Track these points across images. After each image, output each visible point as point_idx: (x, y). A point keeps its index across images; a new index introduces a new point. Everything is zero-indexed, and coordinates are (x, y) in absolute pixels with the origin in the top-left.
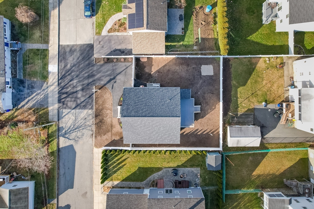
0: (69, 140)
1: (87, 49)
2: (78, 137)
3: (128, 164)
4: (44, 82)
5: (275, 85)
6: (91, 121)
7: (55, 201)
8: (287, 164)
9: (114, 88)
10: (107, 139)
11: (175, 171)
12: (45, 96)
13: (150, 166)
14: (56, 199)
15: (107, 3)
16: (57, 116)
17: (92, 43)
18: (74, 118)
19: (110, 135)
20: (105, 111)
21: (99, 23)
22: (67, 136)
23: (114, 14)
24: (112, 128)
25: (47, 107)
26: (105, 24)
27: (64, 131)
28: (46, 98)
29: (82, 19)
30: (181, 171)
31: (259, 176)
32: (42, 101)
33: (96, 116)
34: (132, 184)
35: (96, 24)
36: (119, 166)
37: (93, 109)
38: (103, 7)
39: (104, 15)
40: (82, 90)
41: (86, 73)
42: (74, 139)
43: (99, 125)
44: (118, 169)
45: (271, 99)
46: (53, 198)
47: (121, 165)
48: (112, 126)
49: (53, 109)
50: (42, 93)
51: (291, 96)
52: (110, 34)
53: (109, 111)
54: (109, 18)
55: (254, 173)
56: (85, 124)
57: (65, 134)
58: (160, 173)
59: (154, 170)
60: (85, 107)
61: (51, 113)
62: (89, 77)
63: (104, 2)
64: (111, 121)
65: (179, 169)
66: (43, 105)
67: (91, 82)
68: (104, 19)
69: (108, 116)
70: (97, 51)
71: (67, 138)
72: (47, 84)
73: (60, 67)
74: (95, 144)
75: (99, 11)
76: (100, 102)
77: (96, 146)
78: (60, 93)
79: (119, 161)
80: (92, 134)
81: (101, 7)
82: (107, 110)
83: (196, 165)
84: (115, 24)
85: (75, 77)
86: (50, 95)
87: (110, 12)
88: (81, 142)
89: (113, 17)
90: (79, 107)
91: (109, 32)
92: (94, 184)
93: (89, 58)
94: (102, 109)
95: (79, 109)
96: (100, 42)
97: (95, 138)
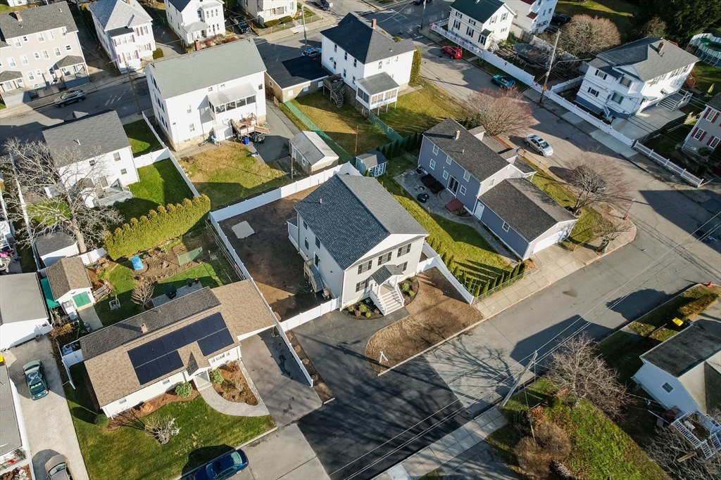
0: (509, 365)
1: (313, 429)
2: (491, 354)
3: (465, 258)
4: (442, 477)
5: (220, 155)
6: (444, 347)
7: (625, 329)
8: (317, 112)
9: (357, 339)
10: (455, 306)
11: (420, 199)
12: (466, 461)
13: (442, 229)
14: (621, 329)
15: (195, 438)
16: (488, 412)
17: (295, 425)
18: (463, 379)
19: (443, 304)
20: (408, 332)
21: (247, 431)
22: (504, 374)
23: (212, 409)
24: (430, 307)
25: (485, 441)
26: (243, 418)
27: (501, 384)
28: (468, 455)
29: (255, 473)
30: (415, 194)
31: (354, 128)
32: (484, 460)
33: (428, 343)
34: (488, 239)
35: (252, 436)
36: (479, 267)
37: (421, 356)
38: (208, 441)
39: (224, 429)
40: (398, 394)
41: (362, 406)
42: (500, 359)
43: (440, 331)
44: (485, 266)
45: (243, 152)
46: (625, 334)
47: (476, 266)
48: (426, 309)
49: (481, 427)
50: (466, 470)
51: (226, 136)
52: (259, 398)
53: (403, 326)
54: (226, 416)
55: (353, 132)
56: (458, 355)
57: (502, 379)
58: (439, 213)
59: (442, 221)
60: (430, 372)
61: (491, 428)
62: (366, 396)
63: (195, 444)
64: (419, 313)
65: (414, 197)
66: (489, 452)
67: (373, 386)
68: (232, 426)
69: (414, 323)
70: (304, 408)
71: (508, 372)
72: (439, 470)
73: (385, 466)
74: (478, 321)
75: (221, 443)
76: (399, 350)
77: (480, 317)
78: (437, 435)
79: (472, 271)
80: (465, 333)
81: (208, 445)
82: (405, 331)
83: (393, 182)
84: (234, 397)
85: (384, 423)
86: (457, 452)
87: (211, 419)
88: (494, 345)
89: (219, 410)
90: (436, 382)
91: (255, 403)
92: (541, 289)
93: (330, 415)
94: (409, 339)
95: (441, 379)
96: (285, 411)
97: (468, 325)
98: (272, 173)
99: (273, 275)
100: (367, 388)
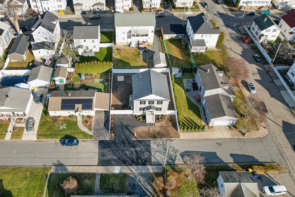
0: (177, 156)
1: (102, 144)
2: (173, 150)
3: (188, 116)
4: (129, 176)
5: (129, 52)
6: (159, 141)
7: (230, 165)
8: (173, 47)
9: (132, 126)
10: (172, 130)
11: (187, 91)
12: (140, 176)
13: (187, 103)
14: (228, 164)
15: (69, 131)
16: (158, 166)
17: (98, 141)
18: (158, 153)
19: (169, 128)
20: (150, 131)
21: (84, 137)
22: (173, 158)
23: (78, 126)
24: (164, 127)
25: (150, 173)
26: (85, 132)
27: (170, 160)
28: (142, 175)
29: (79, 148)
30: (186, 87)
31: (183, 57)
32: (146, 178)
33: (155, 137)
34: (202, 113)
35: (84, 138)
36: (191, 121)
37: (150, 140)
38: (72, 134)
39: (78, 133)
40: (134, 147)
41: (120, 145)
42: (175, 153)
43: (162, 135)
44: (193, 122)
45: (138, 53)
46: (228, 166)
47: (190, 120)
48: (162, 127)
49: (153, 169)
50: (138, 178)
51: (135, 45)
52: (93, 129)
53: (150, 128)
54: (80, 130)
56: (162, 145)
57: (172, 159)
58: (190, 98)
59: (189, 101)
60: (149, 146)
61: (156, 171)
62: (124, 143)
63: (68, 133)
64: (158, 127)
65: (185, 89)
66: (149, 177)
67: (128, 142)
68: (80, 133)
69: (155, 129)
70: (104, 138)
71: (175, 158)
72: (130, 174)
73: (116, 165)
74: (177, 138)
75: (74, 136)
76: (144, 135)
77: (179, 137)
78: (137, 164)
79: (187, 122)
80: (170, 140)
81: (71, 135)
82: (150, 130)
83: (182, 81)
84: (86, 126)
85: (124, 153)
86: (139, 172)
87: (76, 128)
88: (177, 148)
89: (80, 127)
90: (149, 150)
91: (91, 130)
92: (209, 138)
93: (109, 143)
94: (149, 133)
95: (151, 149)
96: (98, 136)
97: (172, 138)
98: (143, 63)
99: (121, 96)
100: (126, 142)
